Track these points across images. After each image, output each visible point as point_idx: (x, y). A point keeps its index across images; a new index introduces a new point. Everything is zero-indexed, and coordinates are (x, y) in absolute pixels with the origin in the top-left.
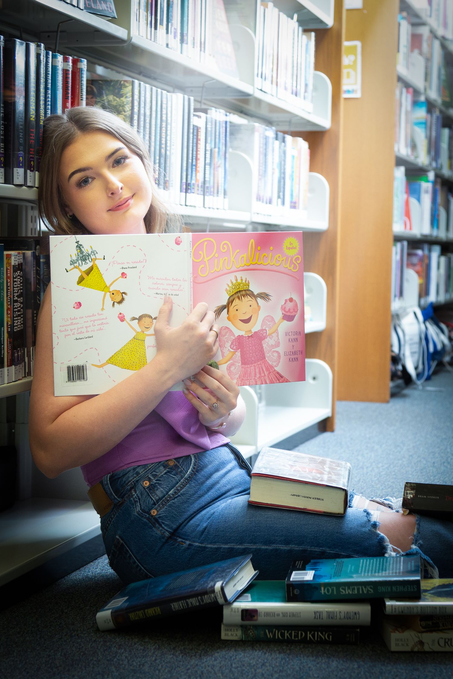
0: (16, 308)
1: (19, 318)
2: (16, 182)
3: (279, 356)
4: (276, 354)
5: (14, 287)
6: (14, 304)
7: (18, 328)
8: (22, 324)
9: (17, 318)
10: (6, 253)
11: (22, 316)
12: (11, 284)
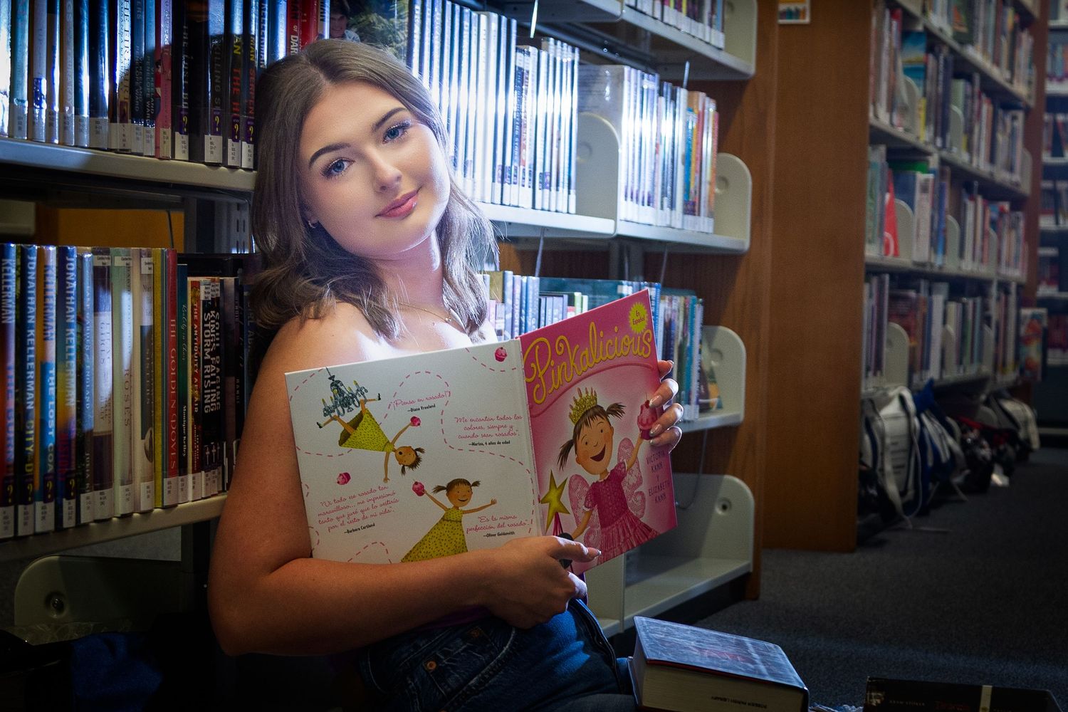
0: (207, 374)
1: (212, 391)
2: (209, 158)
3: (643, 499)
4: (639, 498)
5: (204, 338)
6: (205, 367)
7: (212, 407)
8: (217, 401)
9: (209, 391)
10: (190, 279)
11: (218, 387)
12: (199, 333)
